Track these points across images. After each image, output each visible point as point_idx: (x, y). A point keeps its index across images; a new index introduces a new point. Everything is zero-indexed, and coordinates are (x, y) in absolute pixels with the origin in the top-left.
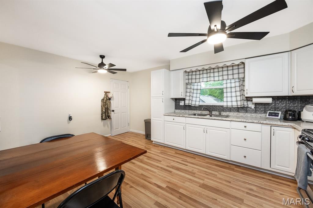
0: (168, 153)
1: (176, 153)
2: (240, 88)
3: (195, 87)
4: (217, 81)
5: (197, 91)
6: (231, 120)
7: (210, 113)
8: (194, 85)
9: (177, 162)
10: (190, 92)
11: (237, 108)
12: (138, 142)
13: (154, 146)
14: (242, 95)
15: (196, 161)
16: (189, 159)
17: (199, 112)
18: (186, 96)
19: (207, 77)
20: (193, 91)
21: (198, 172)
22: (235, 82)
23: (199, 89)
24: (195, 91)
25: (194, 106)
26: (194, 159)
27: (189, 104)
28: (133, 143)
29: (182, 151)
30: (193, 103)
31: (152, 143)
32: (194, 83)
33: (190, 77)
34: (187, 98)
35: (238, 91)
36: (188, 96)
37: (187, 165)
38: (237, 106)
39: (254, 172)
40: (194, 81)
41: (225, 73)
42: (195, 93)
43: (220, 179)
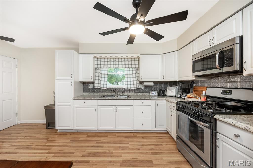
0: (80, 139)
1: (88, 136)
2: (136, 75)
3: (103, 72)
4: (121, 68)
5: (105, 76)
6: (134, 99)
7: (116, 94)
8: (102, 70)
9: (92, 146)
10: (99, 76)
11: (134, 89)
12: (35, 137)
13: (61, 135)
14: (138, 80)
15: (109, 139)
16: (102, 139)
17: (107, 94)
18: (95, 79)
19: (113, 65)
20: (102, 75)
21: (114, 150)
22: (132, 70)
23: (106, 74)
24: (103, 76)
25: (102, 88)
26: (106, 137)
27: (98, 87)
28: (27, 139)
29: (93, 133)
30: (102, 86)
31: (57, 132)
32: (102, 68)
33: (99, 63)
34: (96, 82)
35: (134, 77)
36: (97, 80)
37: (102, 147)
38: (134, 88)
39: (147, 134)
40: (102, 66)
41: (127, 63)
42: (103, 77)
43: (132, 149)
